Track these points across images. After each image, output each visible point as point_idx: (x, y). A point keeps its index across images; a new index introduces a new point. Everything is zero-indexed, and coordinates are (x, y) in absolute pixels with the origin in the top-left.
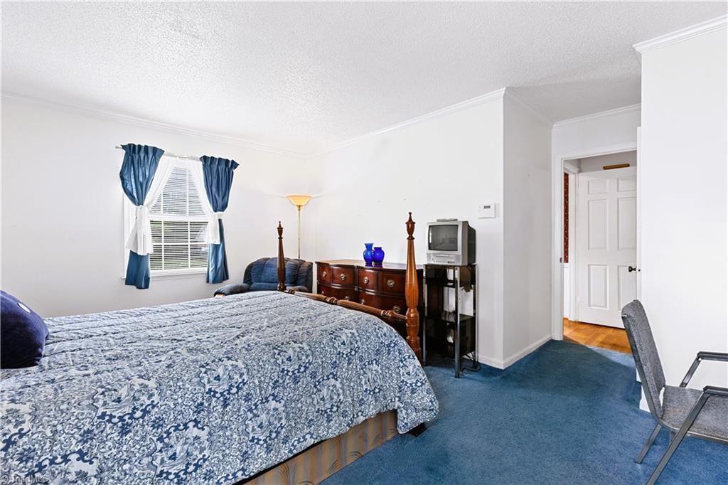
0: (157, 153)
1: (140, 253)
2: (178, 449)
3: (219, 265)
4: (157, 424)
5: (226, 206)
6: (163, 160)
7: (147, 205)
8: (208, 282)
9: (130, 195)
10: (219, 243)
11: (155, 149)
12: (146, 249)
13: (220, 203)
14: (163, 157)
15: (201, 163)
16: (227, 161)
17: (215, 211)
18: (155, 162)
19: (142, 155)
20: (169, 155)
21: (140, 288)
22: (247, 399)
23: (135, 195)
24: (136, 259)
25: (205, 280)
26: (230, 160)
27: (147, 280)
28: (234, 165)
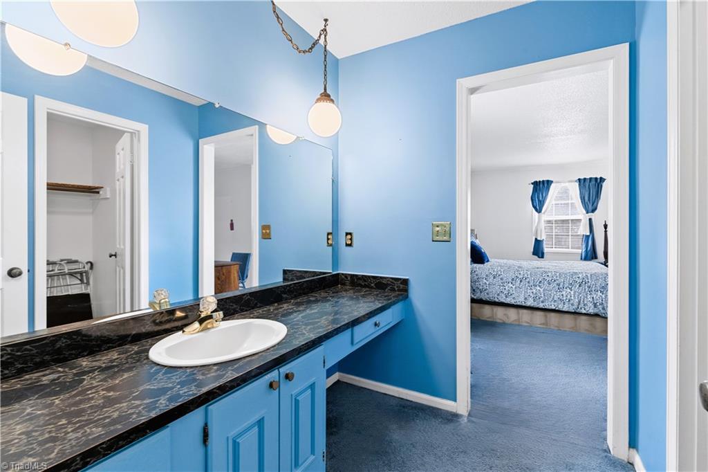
0: (549, 183)
1: (539, 239)
2: (506, 288)
3: (589, 249)
4: (502, 279)
5: (596, 209)
6: (553, 186)
7: (544, 213)
8: (581, 259)
9: (535, 207)
10: (588, 234)
11: (548, 181)
12: (542, 237)
13: (590, 208)
14: (552, 184)
15: (577, 184)
16: (596, 179)
17: (587, 213)
18: (548, 188)
19: (541, 186)
20: (557, 182)
21: (539, 257)
22: (529, 282)
23: (538, 208)
24: (538, 243)
25: (580, 257)
26: (599, 177)
27: (543, 254)
28: (602, 180)
